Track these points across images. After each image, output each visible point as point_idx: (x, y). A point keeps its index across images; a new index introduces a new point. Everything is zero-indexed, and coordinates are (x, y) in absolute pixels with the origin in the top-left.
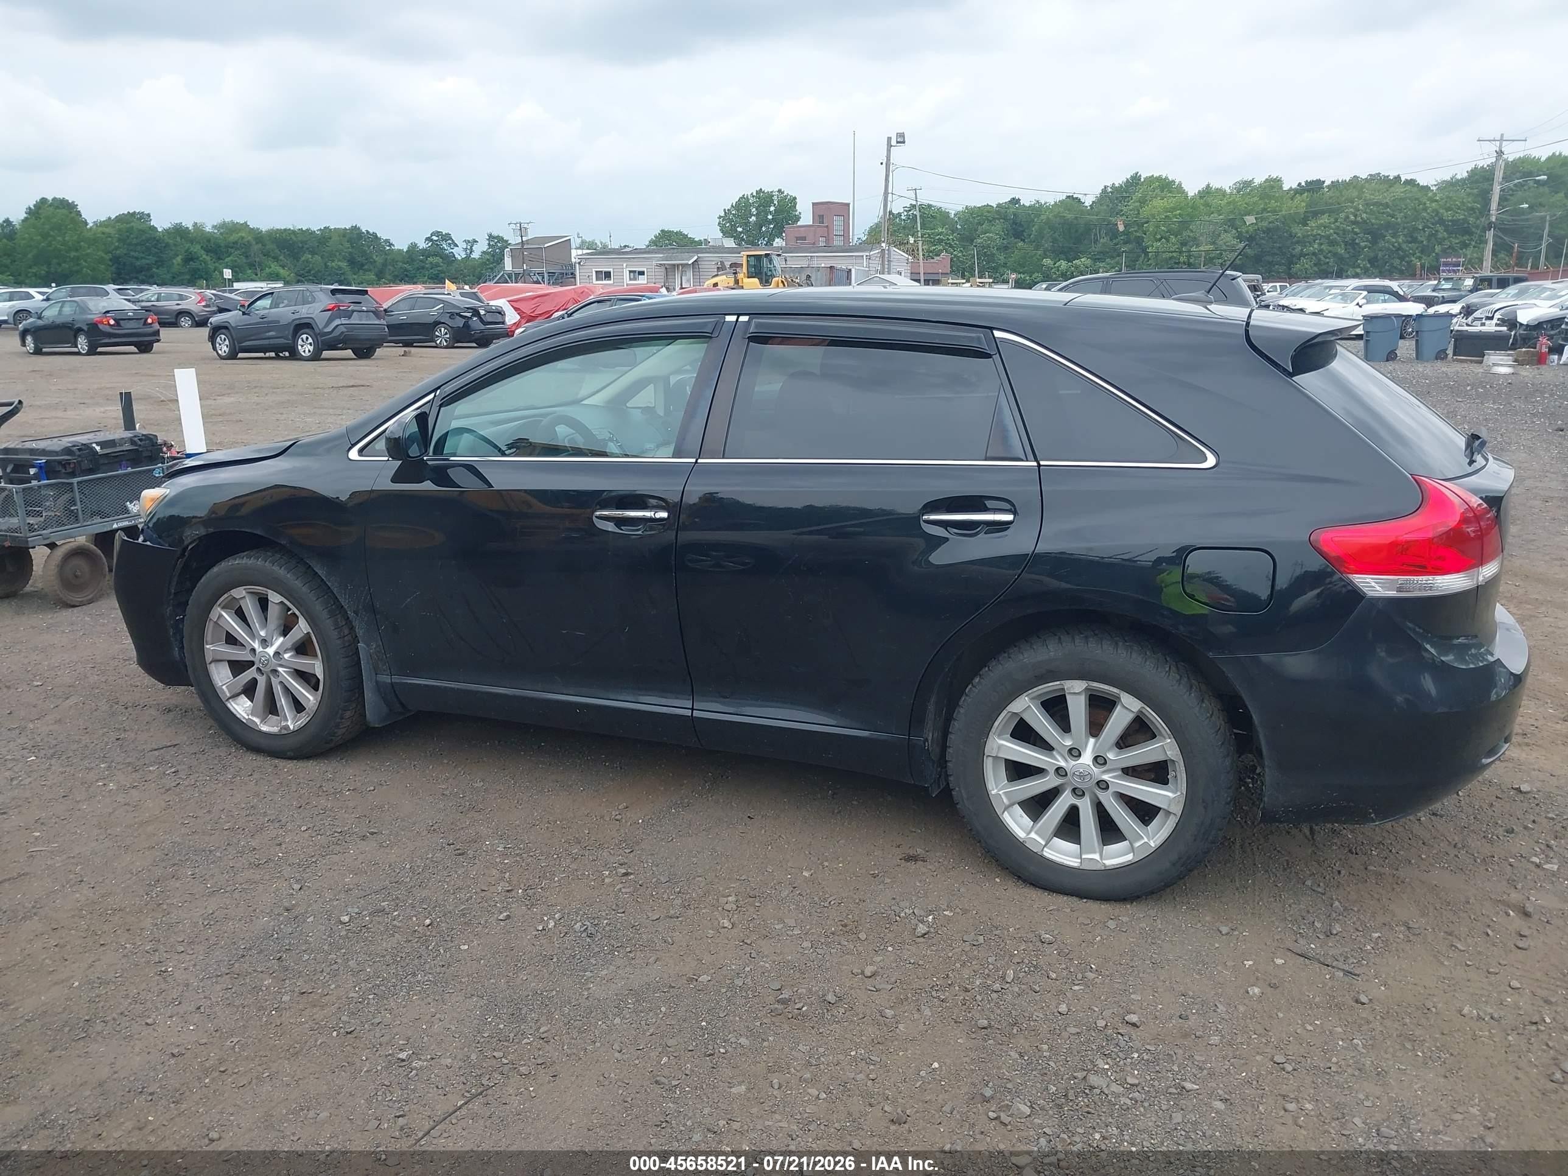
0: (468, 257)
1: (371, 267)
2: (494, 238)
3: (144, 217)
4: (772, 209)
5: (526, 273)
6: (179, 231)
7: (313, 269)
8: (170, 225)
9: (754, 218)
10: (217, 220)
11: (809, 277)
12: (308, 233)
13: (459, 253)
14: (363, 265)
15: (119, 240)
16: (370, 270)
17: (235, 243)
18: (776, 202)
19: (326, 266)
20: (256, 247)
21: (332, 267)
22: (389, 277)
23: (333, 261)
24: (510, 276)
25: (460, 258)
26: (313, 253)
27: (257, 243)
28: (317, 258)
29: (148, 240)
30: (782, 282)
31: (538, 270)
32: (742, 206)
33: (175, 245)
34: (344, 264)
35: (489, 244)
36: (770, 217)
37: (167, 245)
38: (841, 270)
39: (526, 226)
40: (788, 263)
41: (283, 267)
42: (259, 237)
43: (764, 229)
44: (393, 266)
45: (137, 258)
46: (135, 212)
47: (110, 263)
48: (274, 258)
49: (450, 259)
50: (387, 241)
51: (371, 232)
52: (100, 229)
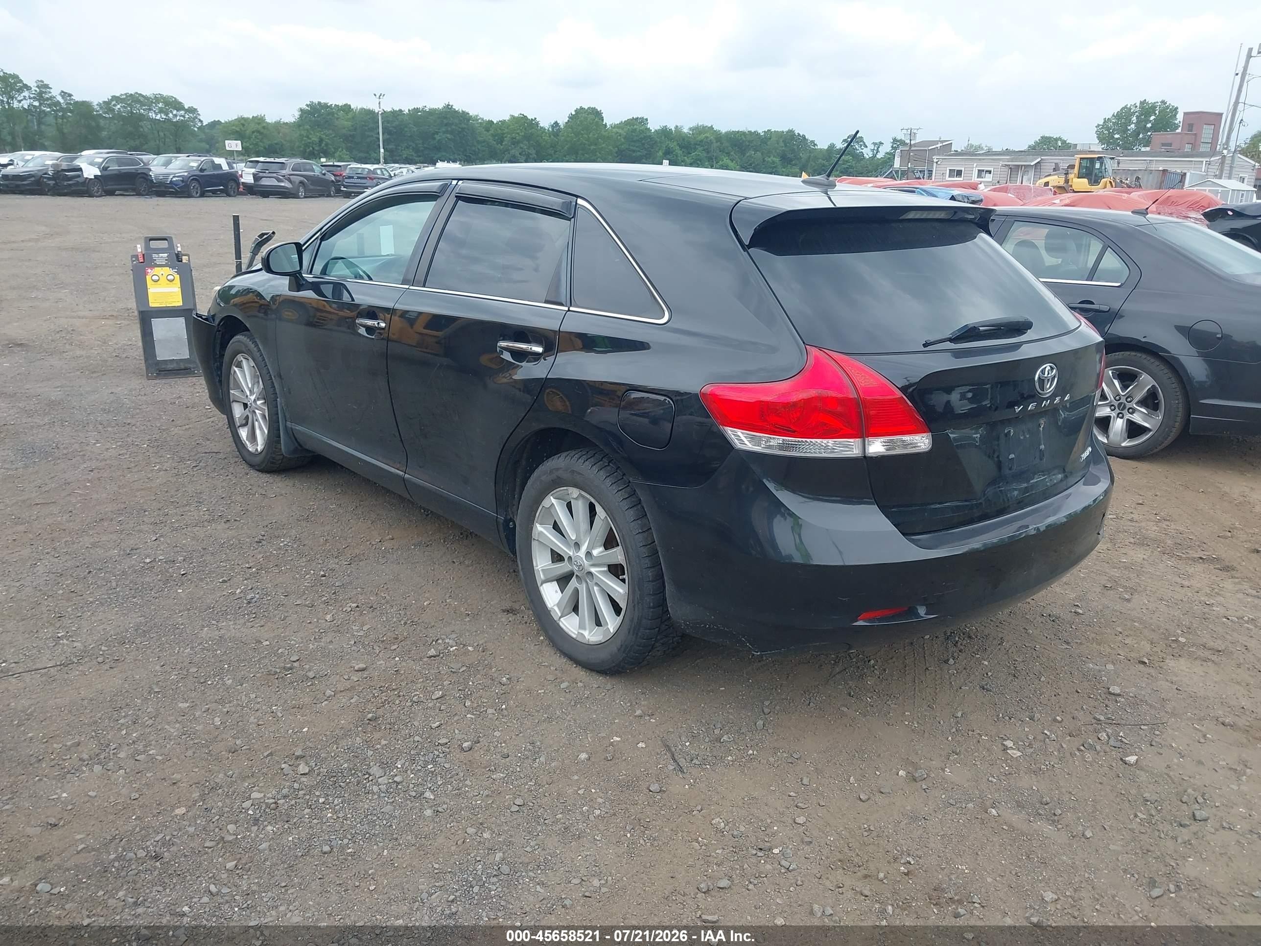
0: (874, 156)
1: (798, 162)
2: (898, 141)
3: (643, 121)
4: (1152, 118)
5: (910, 170)
6: (665, 132)
7: (754, 162)
8: (659, 128)
9: (1133, 126)
10: (693, 124)
11: (1138, 178)
12: (756, 134)
13: (867, 153)
14: (791, 160)
15: (625, 138)
16: (795, 165)
17: (701, 141)
18: (1157, 112)
19: (764, 161)
20: (715, 145)
21: (768, 162)
22: (810, 171)
23: (769, 157)
24: (897, 172)
25: (867, 157)
26: (756, 151)
27: (717, 142)
28: (759, 154)
29: (645, 137)
30: (1110, 182)
31: (920, 168)
32: (1124, 115)
33: (660, 142)
34: (777, 160)
35: (892, 147)
36: (1149, 125)
37: (656, 142)
38: (1175, 173)
39: (915, 131)
40: (1120, 165)
41: (732, 160)
42: (719, 137)
43: (1141, 136)
44: (815, 162)
45: (634, 151)
46: (637, 118)
47: (616, 155)
48: (727, 153)
49: (859, 157)
50: (812, 142)
51: (801, 134)
52: (614, 130)
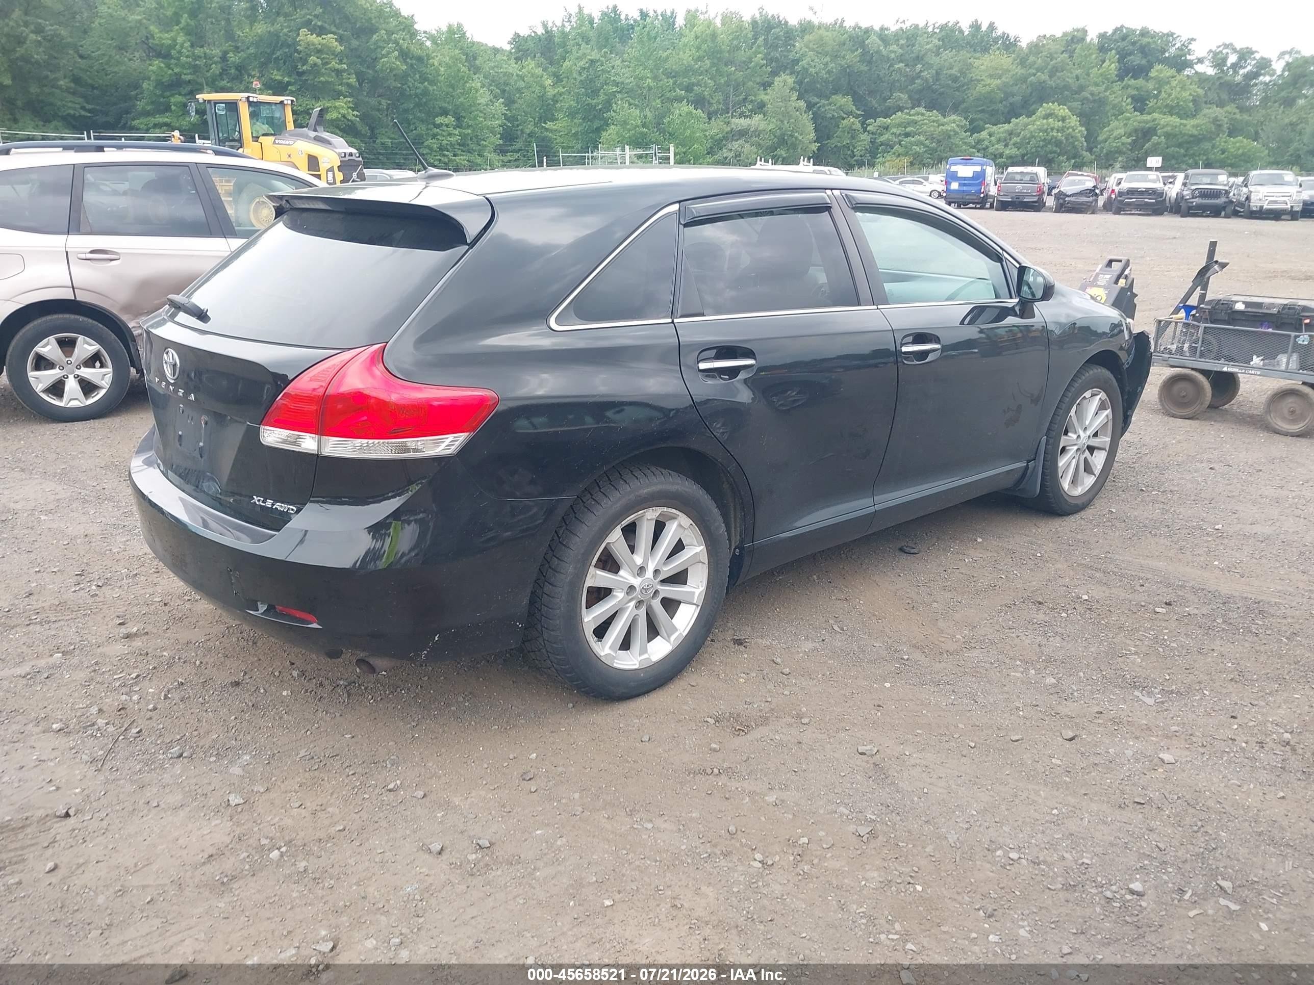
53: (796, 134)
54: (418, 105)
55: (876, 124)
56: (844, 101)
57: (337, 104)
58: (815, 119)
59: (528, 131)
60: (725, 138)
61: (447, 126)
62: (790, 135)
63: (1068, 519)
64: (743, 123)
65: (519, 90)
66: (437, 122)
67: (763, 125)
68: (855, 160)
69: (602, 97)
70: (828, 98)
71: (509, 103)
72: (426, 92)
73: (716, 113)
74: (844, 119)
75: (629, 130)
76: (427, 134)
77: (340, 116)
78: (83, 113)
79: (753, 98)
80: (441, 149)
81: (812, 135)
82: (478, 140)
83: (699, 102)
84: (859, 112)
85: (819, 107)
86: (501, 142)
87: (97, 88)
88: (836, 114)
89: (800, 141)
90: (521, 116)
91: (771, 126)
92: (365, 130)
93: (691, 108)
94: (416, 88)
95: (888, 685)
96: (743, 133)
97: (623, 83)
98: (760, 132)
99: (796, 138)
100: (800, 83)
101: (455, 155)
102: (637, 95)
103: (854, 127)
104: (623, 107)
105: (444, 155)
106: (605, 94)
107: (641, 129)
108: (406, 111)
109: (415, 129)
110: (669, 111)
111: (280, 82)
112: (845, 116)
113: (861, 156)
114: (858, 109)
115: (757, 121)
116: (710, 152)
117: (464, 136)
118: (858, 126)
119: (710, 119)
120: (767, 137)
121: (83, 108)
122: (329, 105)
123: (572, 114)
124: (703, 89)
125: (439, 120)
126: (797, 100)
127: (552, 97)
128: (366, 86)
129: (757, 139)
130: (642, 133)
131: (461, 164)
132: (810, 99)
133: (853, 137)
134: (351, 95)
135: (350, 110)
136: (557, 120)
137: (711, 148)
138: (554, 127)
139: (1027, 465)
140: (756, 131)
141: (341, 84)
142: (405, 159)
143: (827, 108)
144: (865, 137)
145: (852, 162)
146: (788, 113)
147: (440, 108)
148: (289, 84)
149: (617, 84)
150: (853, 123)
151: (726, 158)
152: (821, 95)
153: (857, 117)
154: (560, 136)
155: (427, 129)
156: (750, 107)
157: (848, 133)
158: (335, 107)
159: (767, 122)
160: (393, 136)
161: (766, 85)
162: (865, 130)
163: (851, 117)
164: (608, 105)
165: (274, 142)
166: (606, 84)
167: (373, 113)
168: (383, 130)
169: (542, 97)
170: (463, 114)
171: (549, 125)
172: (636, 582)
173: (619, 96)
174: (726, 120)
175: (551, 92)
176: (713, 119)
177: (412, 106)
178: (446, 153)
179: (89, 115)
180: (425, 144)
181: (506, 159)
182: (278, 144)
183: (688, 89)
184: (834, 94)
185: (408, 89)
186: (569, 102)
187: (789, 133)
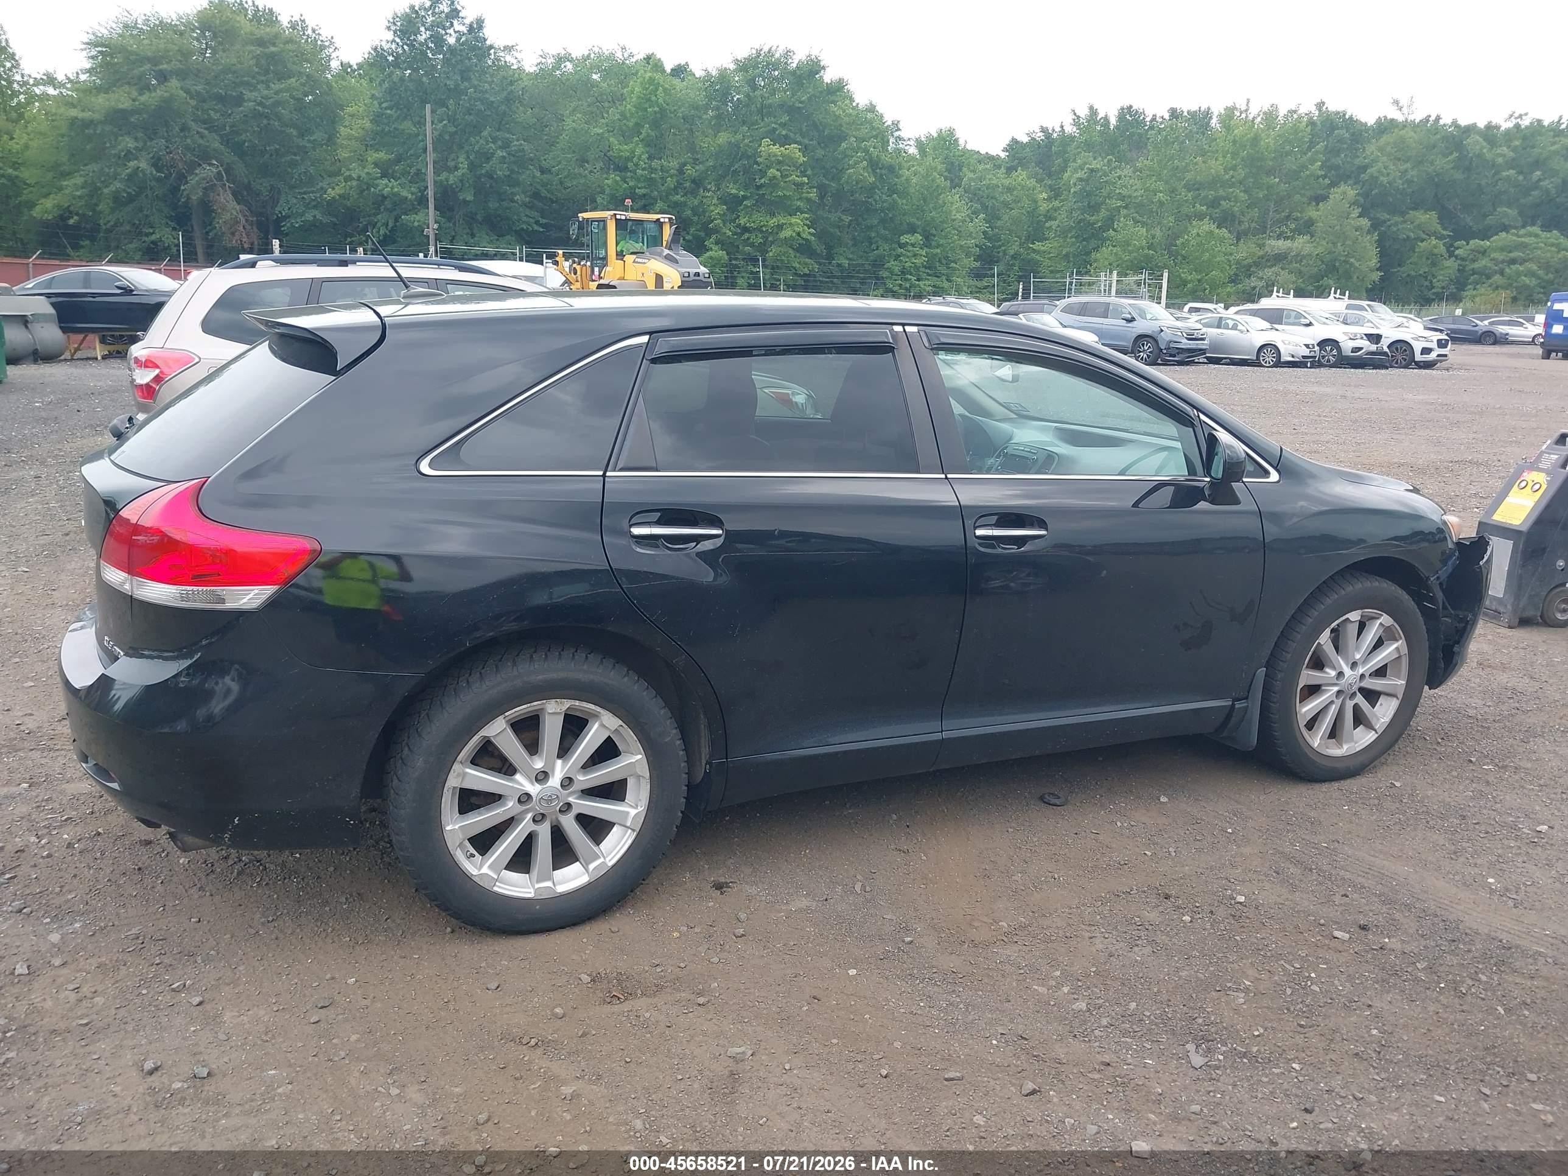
53: (1352, 260)
54: (883, 221)
55: (1468, 247)
56: (1427, 218)
57: (793, 220)
58: (1380, 243)
59: (1012, 252)
60: (1256, 264)
61: (913, 245)
62: (1344, 261)
63: (1317, 786)
64: (1281, 245)
65: (1006, 204)
66: (903, 242)
67: (1308, 249)
68: (1434, 294)
69: (1103, 213)
70: (1403, 214)
71: (992, 218)
72: (893, 206)
73: (1245, 233)
74: (1422, 241)
75: (1130, 252)
76: (890, 255)
77: (794, 234)
78: (536, 228)
79: (1299, 215)
80: (904, 272)
81: (1374, 262)
82: (947, 261)
83: (1225, 220)
84: (1445, 233)
85: (1389, 226)
86: (978, 264)
87: (556, 202)
88: (1412, 234)
89: (1357, 268)
90: (1005, 234)
91: (1320, 250)
92: (820, 248)
93: (1213, 227)
94: (883, 202)
95: (853, 972)
96: (1279, 258)
97: (1130, 197)
98: (1304, 257)
99: (1352, 264)
100: (1366, 195)
101: (918, 280)
102: (1144, 211)
103: (1436, 251)
104: (1126, 225)
105: (906, 280)
106: (1107, 210)
107: (1146, 251)
108: (870, 228)
109: (877, 249)
110: (1186, 231)
111: (735, 196)
112: (1425, 236)
113: (1443, 288)
114: (1444, 229)
115: (1300, 244)
116: (1234, 280)
117: (931, 258)
118: (1442, 249)
119: (1238, 239)
120: (1311, 263)
121: (537, 222)
122: (784, 222)
123: (1064, 233)
124: (1232, 204)
125: (904, 239)
126: (1358, 217)
127: (1044, 213)
128: (829, 200)
129: (1298, 265)
130: (1147, 255)
131: (925, 290)
132: (1378, 215)
133: (1434, 264)
134: (810, 211)
135: (806, 228)
136: (1046, 239)
137: (1236, 275)
138: (1043, 248)
139: (1233, 705)
140: (1297, 255)
141: (800, 199)
142: (861, 283)
143: (1400, 227)
144: (1451, 264)
145: (1430, 295)
146: (1344, 233)
147: (908, 224)
148: (745, 198)
149: (1122, 198)
150: (1435, 247)
151: (1254, 288)
152: (1394, 211)
153: (1440, 238)
154: (1049, 259)
155: (890, 250)
156: (1293, 226)
157: (1428, 259)
158: (790, 224)
159: (1314, 244)
160: (851, 256)
161: (1319, 199)
162: (1451, 254)
163: (1433, 238)
164: (1109, 223)
165: (634, 262)
166: (1110, 198)
167: (832, 230)
168: (841, 250)
169: (1032, 213)
170: (933, 231)
171: (1037, 246)
172: (534, 789)
173: (1124, 212)
174: (1260, 242)
175: (1044, 207)
176: (1242, 241)
177: (876, 222)
178: (909, 277)
179: (541, 230)
180: (886, 266)
181: (979, 284)
182: (637, 262)
183: (1214, 203)
184: (1415, 209)
185: (874, 203)
186: (1062, 219)
187: (1343, 259)
